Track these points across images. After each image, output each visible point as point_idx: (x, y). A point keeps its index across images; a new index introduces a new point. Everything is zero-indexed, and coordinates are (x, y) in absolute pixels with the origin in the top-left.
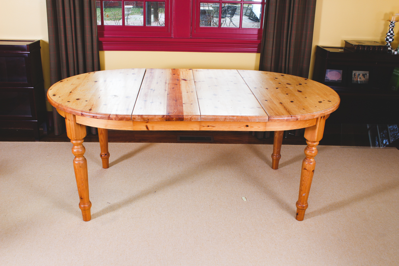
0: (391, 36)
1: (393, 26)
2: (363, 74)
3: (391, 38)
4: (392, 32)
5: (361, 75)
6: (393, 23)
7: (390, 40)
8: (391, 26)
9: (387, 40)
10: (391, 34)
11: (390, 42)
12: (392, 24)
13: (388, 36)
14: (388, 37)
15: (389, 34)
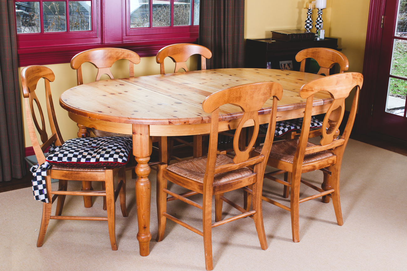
0: (311, 23)
1: (311, 14)
2: (288, 64)
3: (310, 25)
4: (310, 19)
5: (286, 65)
6: (311, 10)
7: (311, 27)
8: (309, 14)
9: (307, 27)
10: (311, 21)
11: (310, 29)
12: (309, 11)
13: (308, 23)
14: (308, 25)
15: (308, 21)
